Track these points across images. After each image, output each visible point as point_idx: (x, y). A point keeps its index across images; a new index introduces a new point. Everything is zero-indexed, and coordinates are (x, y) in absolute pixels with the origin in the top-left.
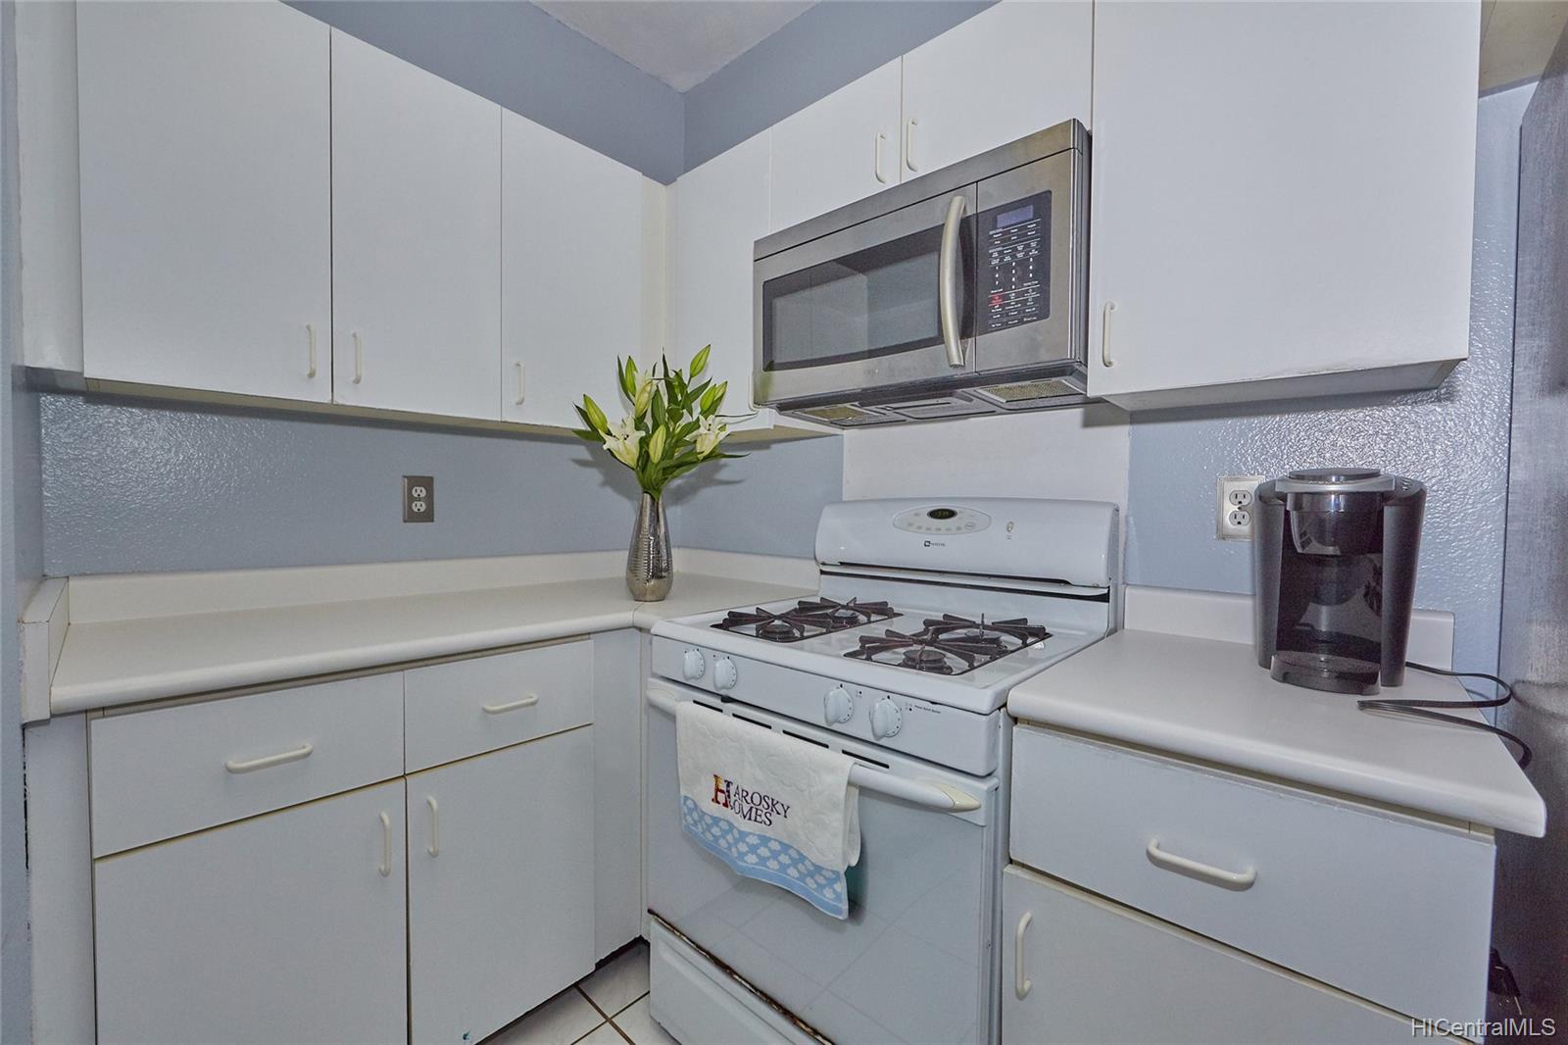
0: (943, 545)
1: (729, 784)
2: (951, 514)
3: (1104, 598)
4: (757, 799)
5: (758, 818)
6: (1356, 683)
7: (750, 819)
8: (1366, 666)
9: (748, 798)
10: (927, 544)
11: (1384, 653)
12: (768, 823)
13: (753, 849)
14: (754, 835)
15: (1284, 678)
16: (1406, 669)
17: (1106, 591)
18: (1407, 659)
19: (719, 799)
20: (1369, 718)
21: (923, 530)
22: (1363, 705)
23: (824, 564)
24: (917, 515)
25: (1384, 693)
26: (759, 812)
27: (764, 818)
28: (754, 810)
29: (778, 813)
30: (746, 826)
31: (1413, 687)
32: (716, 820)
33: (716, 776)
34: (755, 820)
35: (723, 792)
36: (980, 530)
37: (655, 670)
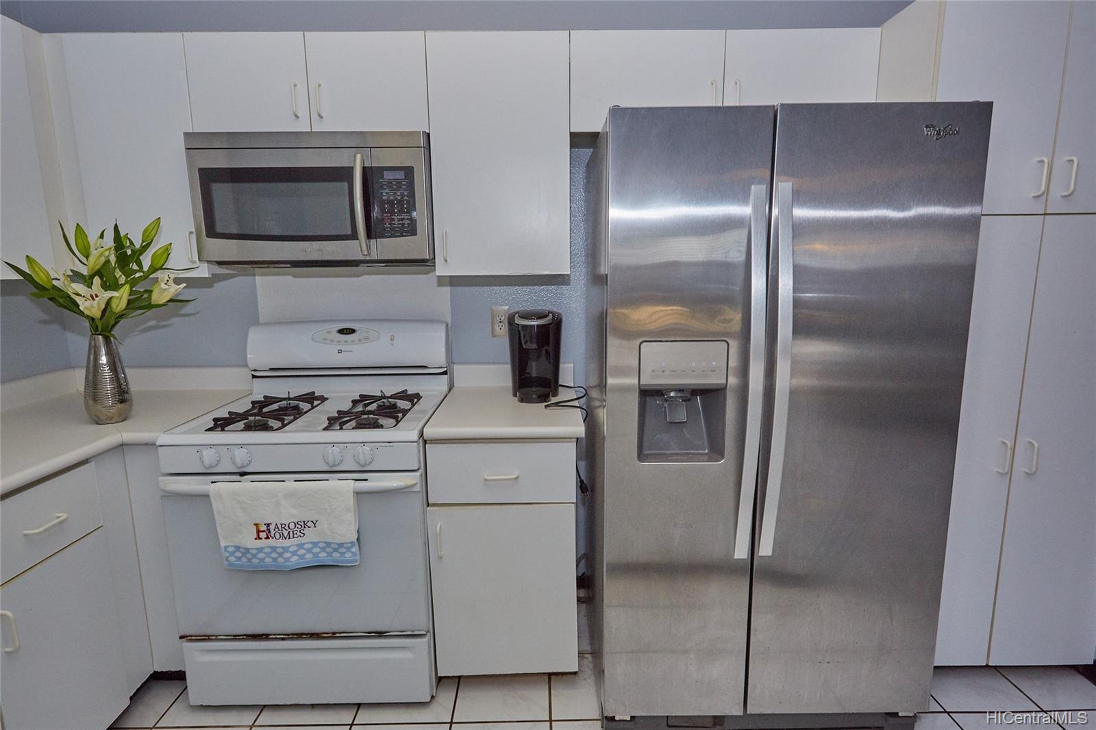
0: (351, 351)
1: (268, 525)
2: (352, 331)
3: (445, 373)
4: (292, 526)
5: (295, 536)
6: (543, 398)
7: (289, 538)
8: (547, 390)
9: (287, 528)
10: (340, 351)
11: (552, 384)
12: (302, 535)
13: (294, 553)
14: (293, 545)
15: (522, 400)
16: (560, 388)
17: (446, 369)
18: (560, 383)
19: (261, 537)
20: (548, 411)
21: (335, 343)
22: (546, 406)
23: (255, 370)
24: (329, 332)
25: (554, 400)
26: (295, 532)
27: (299, 534)
28: (291, 533)
29: (309, 527)
30: (287, 543)
31: (563, 395)
32: (260, 550)
33: (255, 524)
34: (293, 537)
35: (263, 531)
36: (373, 341)
37: (163, 471)
